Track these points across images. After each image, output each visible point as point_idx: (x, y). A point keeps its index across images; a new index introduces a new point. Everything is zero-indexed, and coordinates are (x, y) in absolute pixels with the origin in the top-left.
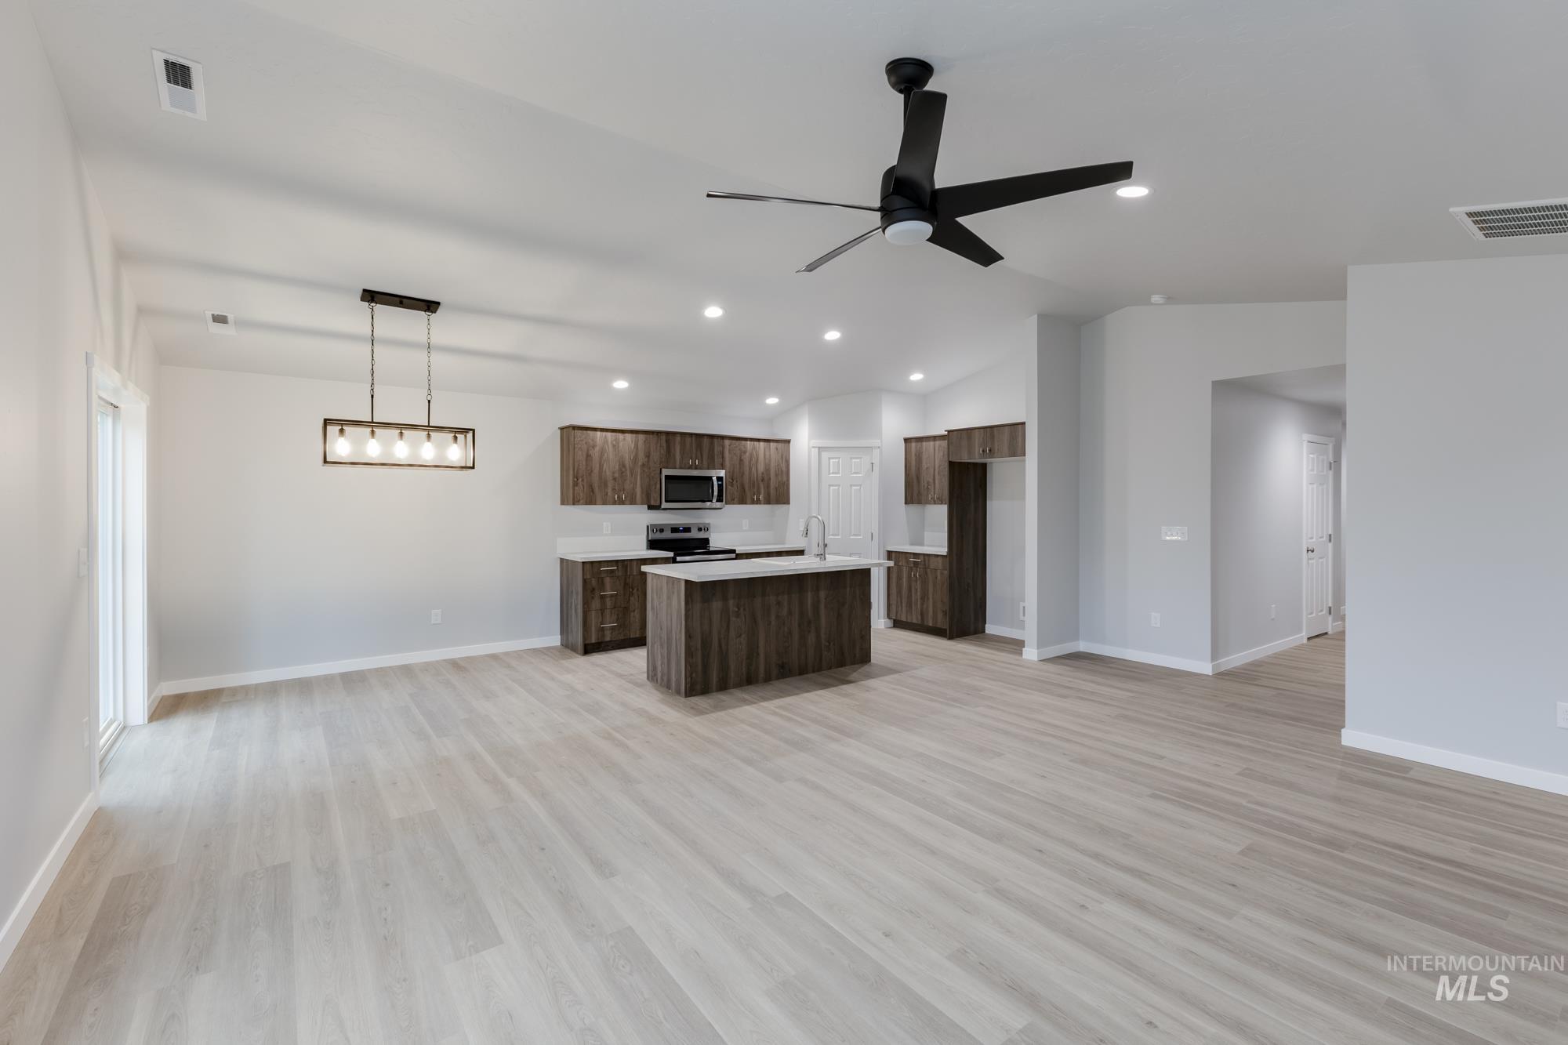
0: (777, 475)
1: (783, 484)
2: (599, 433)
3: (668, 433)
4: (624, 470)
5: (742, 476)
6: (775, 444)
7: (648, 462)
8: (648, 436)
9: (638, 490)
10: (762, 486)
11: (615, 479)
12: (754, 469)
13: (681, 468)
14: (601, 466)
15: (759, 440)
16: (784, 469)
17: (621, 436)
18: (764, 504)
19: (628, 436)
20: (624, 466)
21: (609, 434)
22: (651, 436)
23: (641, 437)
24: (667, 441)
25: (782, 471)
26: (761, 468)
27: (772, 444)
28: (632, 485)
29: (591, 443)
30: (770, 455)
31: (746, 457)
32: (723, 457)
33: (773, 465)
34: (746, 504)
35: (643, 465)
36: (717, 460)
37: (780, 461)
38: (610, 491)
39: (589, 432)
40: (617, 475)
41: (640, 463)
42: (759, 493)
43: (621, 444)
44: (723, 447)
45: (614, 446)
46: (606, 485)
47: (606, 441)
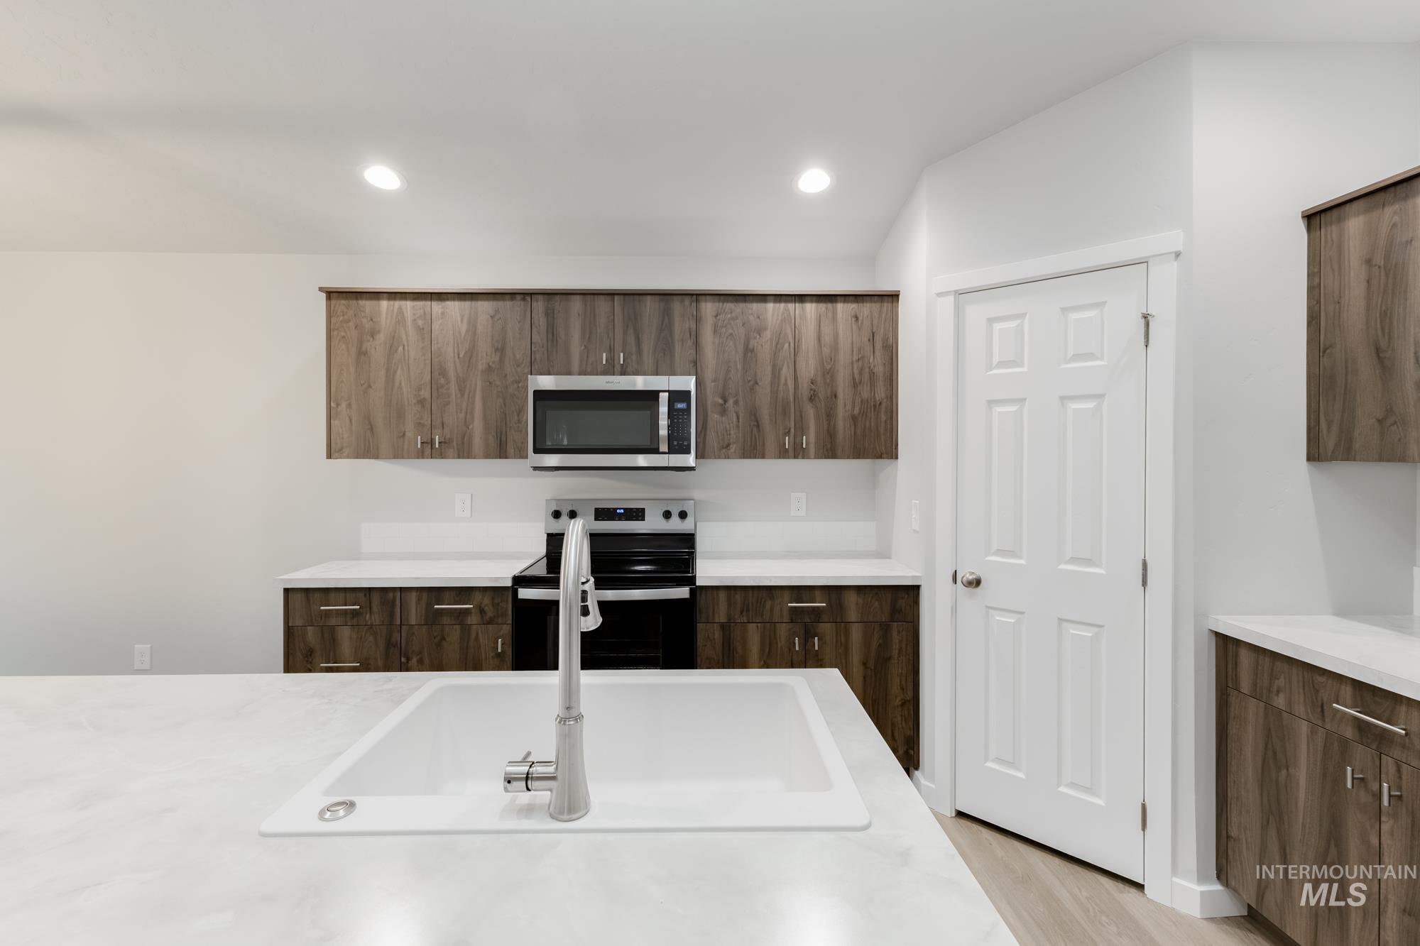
0: (855, 385)
1: (877, 407)
2: (384, 304)
3: (550, 295)
4: (442, 381)
5: (752, 389)
6: (852, 307)
7: (501, 361)
8: (500, 304)
9: (477, 427)
10: (810, 412)
11: (421, 402)
12: (786, 372)
13: (583, 372)
14: (390, 377)
15: (801, 298)
16: (880, 370)
17: (436, 307)
18: (815, 458)
19: (453, 306)
20: (443, 373)
21: (408, 305)
22: (509, 304)
23: (484, 306)
24: (549, 314)
25: (872, 374)
26: (808, 367)
27: (840, 306)
28: (462, 416)
29: (367, 325)
30: (836, 336)
31: (763, 346)
32: (697, 344)
33: (844, 358)
34: (763, 457)
35: (489, 369)
36: (682, 352)
37: (868, 348)
38: (409, 427)
39: (362, 302)
40: (426, 394)
41: (481, 365)
42: (801, 429)
43: (436, 326)
44: (698, 320)
45: (420, 330)
46: (400, 415)
47: (400, 320)
